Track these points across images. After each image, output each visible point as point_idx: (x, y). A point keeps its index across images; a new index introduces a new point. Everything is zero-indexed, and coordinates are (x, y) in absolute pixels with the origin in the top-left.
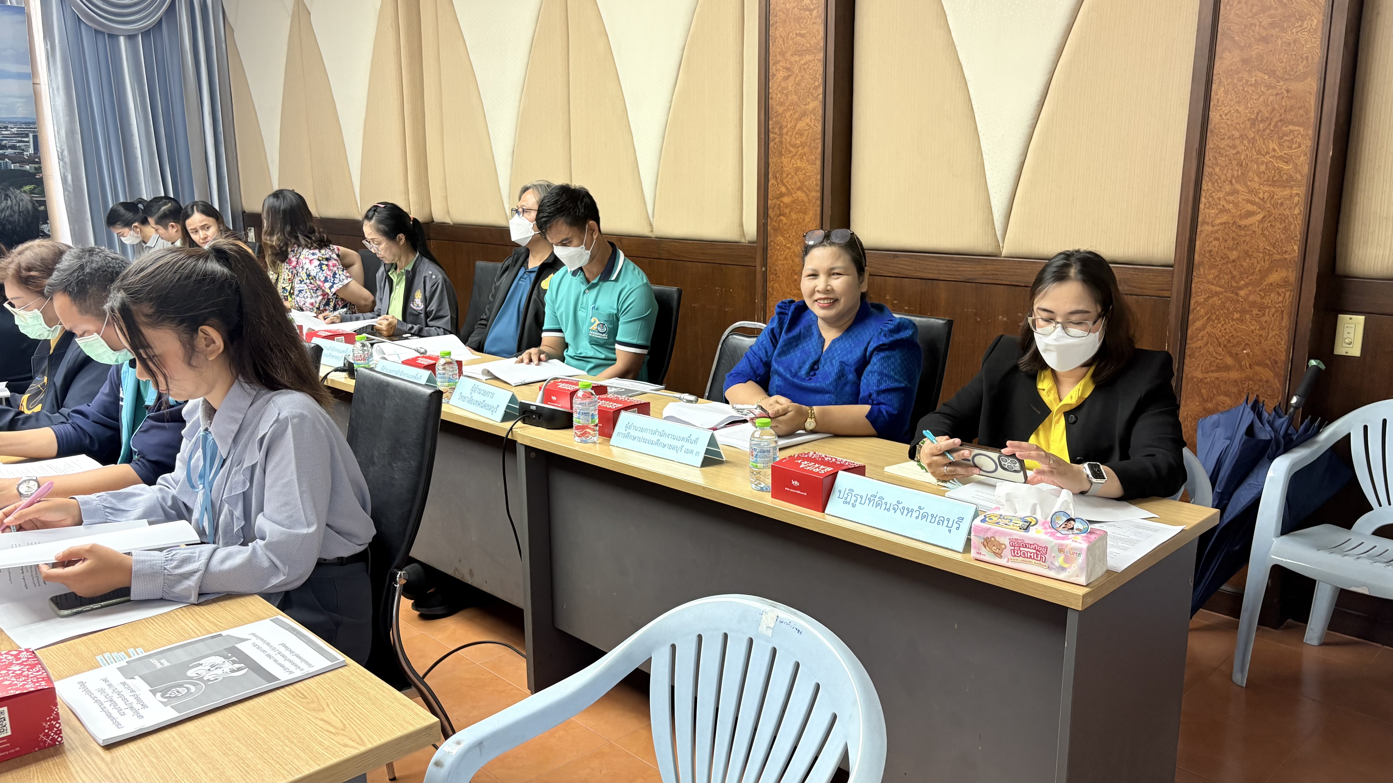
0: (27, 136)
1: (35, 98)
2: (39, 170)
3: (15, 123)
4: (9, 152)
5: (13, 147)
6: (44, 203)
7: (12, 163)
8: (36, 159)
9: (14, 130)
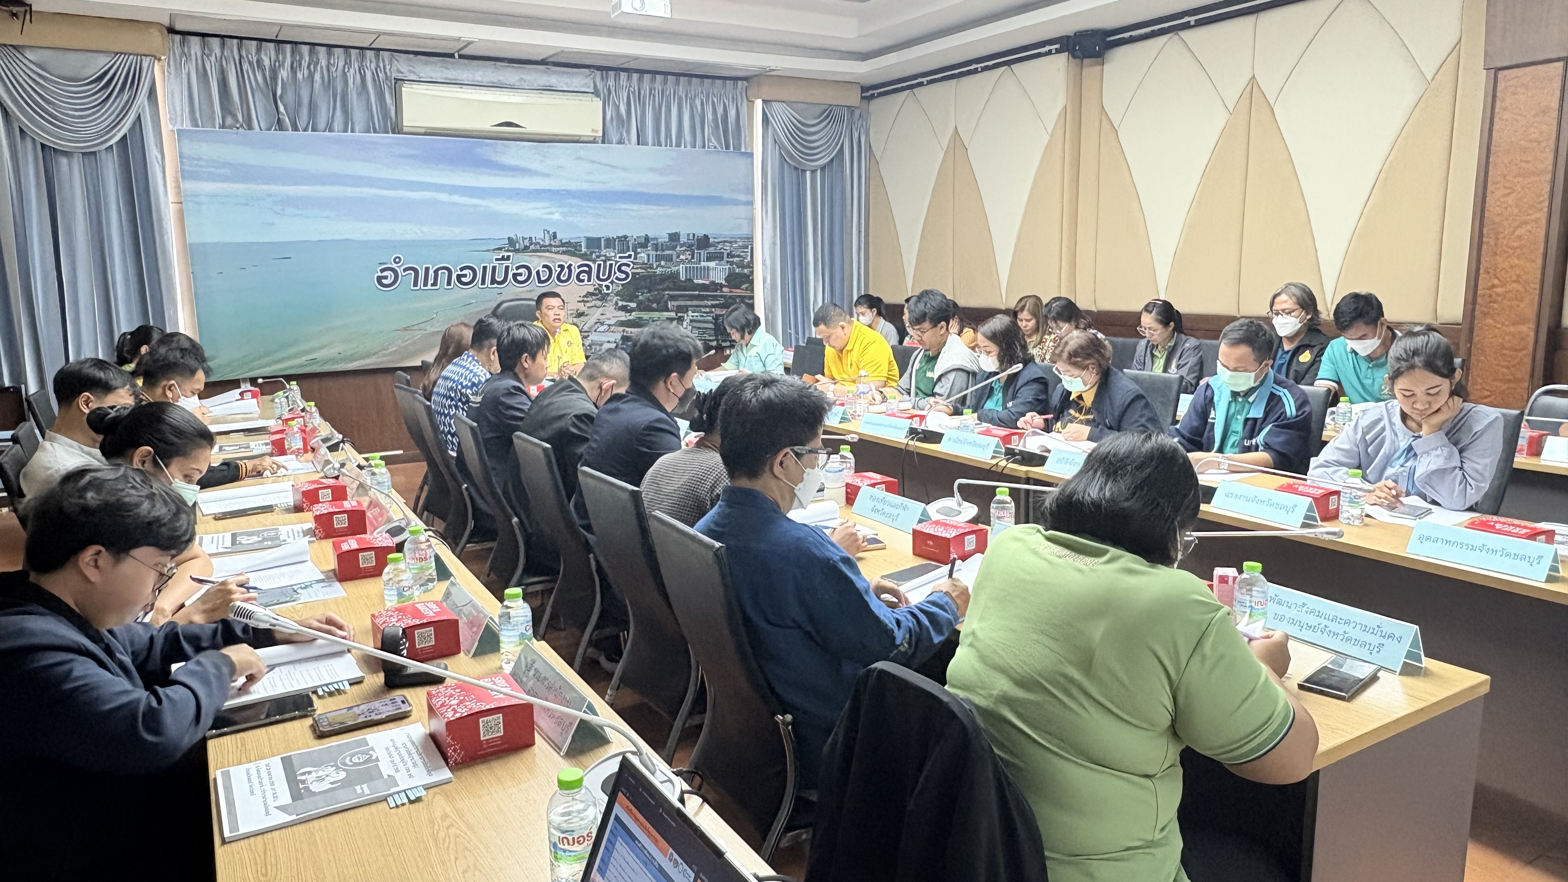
0: (747, 247)
1: (751, 220)
2: (752, 273)
3: (741, 238)
4: (735, 259)
5: (739, 256)
6: (752, 298)
7: (738, 267)
8: (750, 264)
9: (740, 244)
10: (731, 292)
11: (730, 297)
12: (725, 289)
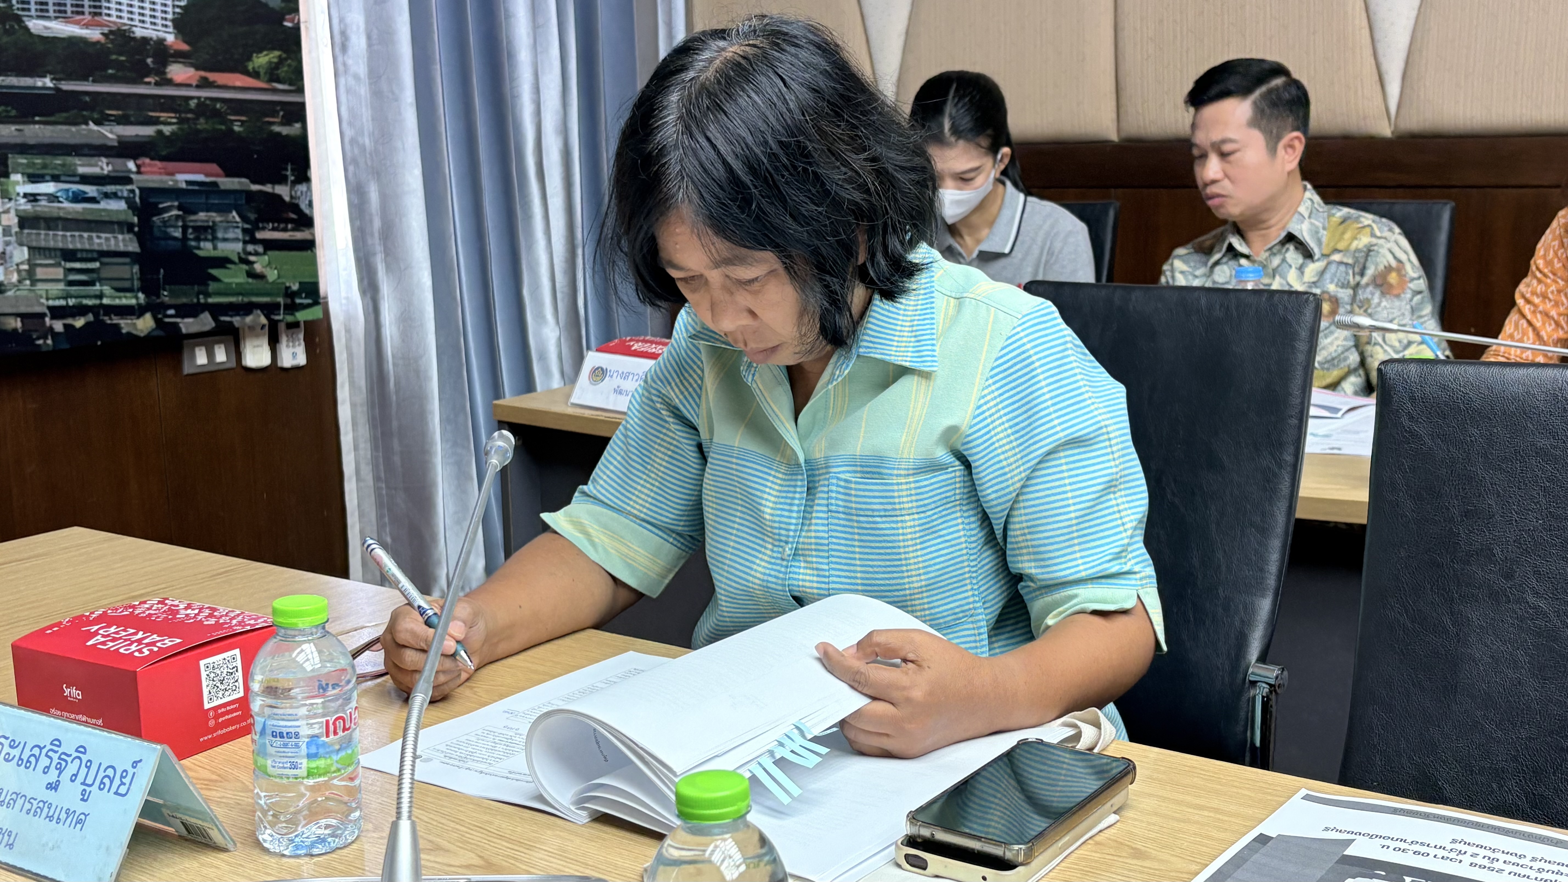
10: (205, 84)
11: (206, 109)
12: (178, 72)
